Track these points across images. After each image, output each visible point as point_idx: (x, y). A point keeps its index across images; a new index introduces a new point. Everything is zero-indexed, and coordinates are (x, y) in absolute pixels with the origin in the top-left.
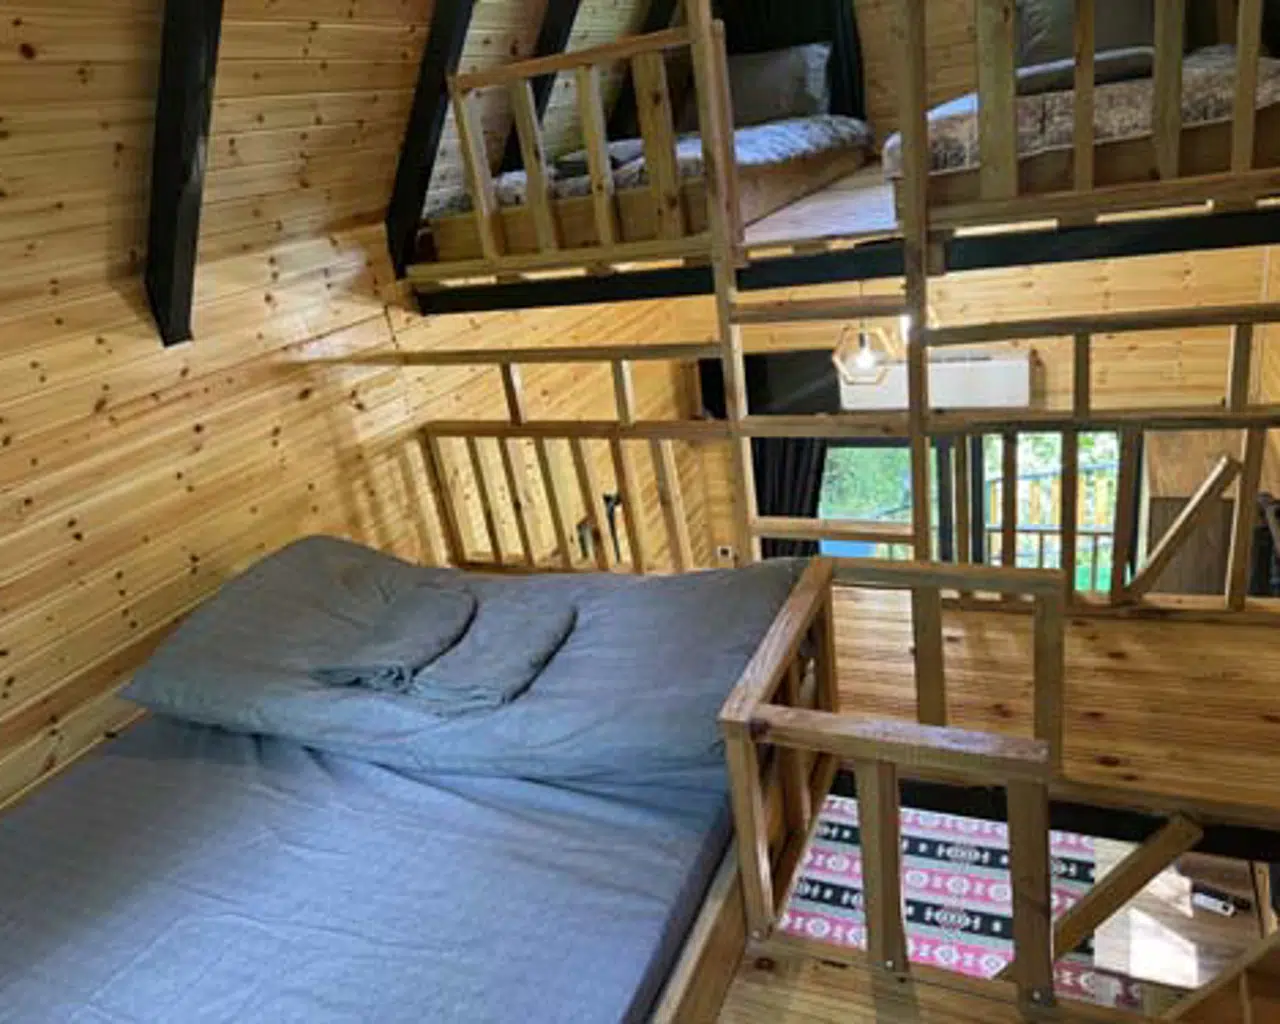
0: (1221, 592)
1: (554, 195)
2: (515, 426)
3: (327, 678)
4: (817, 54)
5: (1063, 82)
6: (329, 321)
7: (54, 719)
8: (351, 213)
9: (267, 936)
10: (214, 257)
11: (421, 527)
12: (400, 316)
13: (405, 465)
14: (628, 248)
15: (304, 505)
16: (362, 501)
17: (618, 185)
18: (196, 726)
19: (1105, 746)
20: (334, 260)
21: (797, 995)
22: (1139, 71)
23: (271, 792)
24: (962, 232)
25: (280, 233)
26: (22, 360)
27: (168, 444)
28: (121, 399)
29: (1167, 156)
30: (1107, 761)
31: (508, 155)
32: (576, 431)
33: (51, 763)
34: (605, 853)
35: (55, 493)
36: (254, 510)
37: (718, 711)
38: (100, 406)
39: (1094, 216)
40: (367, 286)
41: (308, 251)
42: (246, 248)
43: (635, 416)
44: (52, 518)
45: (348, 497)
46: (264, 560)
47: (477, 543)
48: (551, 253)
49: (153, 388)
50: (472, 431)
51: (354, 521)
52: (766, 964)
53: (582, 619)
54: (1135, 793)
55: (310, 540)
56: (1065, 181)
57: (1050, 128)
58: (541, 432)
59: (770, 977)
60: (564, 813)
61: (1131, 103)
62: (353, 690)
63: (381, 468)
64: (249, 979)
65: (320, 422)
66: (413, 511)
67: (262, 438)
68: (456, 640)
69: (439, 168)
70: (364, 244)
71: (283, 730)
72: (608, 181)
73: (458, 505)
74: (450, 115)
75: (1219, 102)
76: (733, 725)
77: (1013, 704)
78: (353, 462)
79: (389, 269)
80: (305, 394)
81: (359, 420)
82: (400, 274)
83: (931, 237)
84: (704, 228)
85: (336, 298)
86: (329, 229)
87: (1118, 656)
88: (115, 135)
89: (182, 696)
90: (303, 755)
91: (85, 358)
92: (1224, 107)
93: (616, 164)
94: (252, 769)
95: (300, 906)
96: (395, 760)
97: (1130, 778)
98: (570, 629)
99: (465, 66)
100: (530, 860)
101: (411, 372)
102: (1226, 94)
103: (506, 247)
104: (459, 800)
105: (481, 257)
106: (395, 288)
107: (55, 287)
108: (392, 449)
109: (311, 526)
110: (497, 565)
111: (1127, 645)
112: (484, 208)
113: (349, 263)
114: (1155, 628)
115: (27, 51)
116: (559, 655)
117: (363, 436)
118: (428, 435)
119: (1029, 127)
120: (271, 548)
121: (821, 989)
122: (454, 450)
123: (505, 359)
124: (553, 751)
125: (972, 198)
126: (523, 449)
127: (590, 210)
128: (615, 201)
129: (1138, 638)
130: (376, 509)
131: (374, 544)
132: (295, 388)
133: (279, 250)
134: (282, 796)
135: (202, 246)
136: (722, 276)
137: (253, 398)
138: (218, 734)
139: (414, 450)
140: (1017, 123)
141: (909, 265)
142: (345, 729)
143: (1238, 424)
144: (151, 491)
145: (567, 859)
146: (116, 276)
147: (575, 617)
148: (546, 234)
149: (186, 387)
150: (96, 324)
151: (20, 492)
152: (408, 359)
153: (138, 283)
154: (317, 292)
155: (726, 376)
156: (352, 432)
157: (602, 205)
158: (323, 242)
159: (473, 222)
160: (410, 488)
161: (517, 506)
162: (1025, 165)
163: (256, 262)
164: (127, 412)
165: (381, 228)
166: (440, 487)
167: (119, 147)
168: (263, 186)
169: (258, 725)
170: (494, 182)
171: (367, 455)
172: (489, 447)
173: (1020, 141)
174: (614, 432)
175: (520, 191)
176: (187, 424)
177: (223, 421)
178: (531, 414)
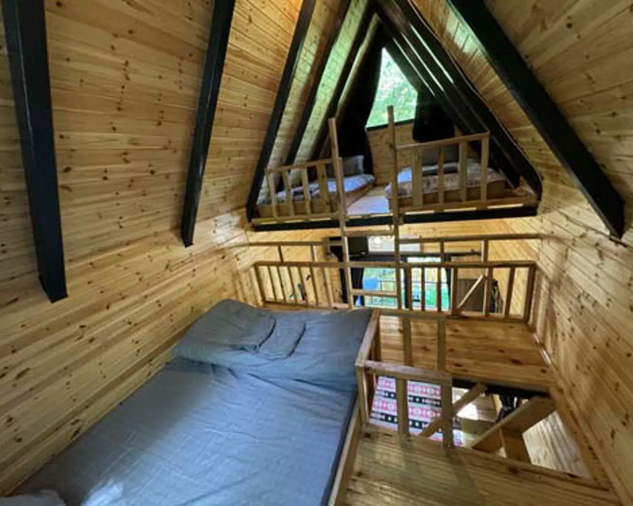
0: (481, 310)
1: (294, 200)
2: (282, 263)
3: (234, 348)
4: (360, 158)
5: (434, 173)
6: (230, 236)
7: (151, 360)
8: (237, 206)
9: (221, 436)
10: (200, 221)
11: (254, 292)
12: (249, 233)
13: (250, 275)
14: (314, 215)
15: (223, 289)
16: (238, 287)
17: (312, 198)
18: (193, 362)
19: (457, 361)
20: (231, 219)
21: (378, 446)
22: (453, 171)
23: (218, 383)
24: (408, 213)
25: (218, 213)
26: (145, 256)
27: (186, 276)
28: (173, 264)
29: (463, 195)
30: (457, 365)
31: (280, 187)
32: (299, 265)
33: (150, 373)
34: (321, 405)
35: (153, 293)
36: (209, 292)
37: (354, 362)
38: (167, 267)
39: (443, 210)
40: (241, 226)
41: (226, 217)
42: (208, 218)
43: (316, 260)
44: (152, 301)
45: (235, 285)
46: (212, 308)
47: (270, 295)
48: (293, 216)
49: (181, 260)
50: (269, 264)
51: (236, 292)
52: (368, 435)
53: (308, 326)
54: (467, 376)
55: (224, 301)
56: (435, 201)
57: (431, 187)
58: (289, 265)
59: (369, 440)
60: (307, 391)
61: (452, 180)
62: (241, 351)
63: (243, 276)
64: (216, 452)
65: (227, 264)
66: (252, 288)
67: (212, 271)
68: (271, 334)
69: (262, 191)
70: (240, 214)
71: (222, 363)
72: (309, 197)
73: (264, 286)
74: (265, 178)
75: (476, 181)
76: (359, 368)
77: (429, 346)
78: (236, 275)
79: (246, 219)
80: (223, 257)
81: (238, 263)
82: (250, 221)
83: (400, 215)
84: (337, 210)
85: (234, 230)
86: (231, 211)
87: (456, 331)
88: (176, 192)
89: (190, 352)
90: (227, 372)
91: (164, 253)
92: (477, 182)
93: (311, 192)
94: (211, 375)
95: (230, 424)
96: (254, 373)
97: (465, 371)
98: (304, 330)
99: (269, 167)
100: (299, 407)
101: (252, 248)
102: (478, 178)
103: (280, 215)
104: (275, 387)
105: (272, 217)
106: (248, 225)
107: (156, 234)
108: (246, 271)
109: (225, 296)
110: (275, 302)
111: (458, 328)
112: (274, 203)
113: (236, 219)
114: (465, 322)
115: (152, 172)
116: (303, 339)
117: (239, 267)
118: (256, 266)
119: (425, 185)
120: (214, 304)
121: (385, 443)
122: (264, 270)
123: (279, 245)
124: (305, 372)
125: (411, 205)
126: (284, 269)
127: (304, 205)
128: (312, 204)
129: (461, 325)
130: (242, 288)
131: (241, 300)
132: (220, 256)
133: (217, 218)
134: (222, 386)
135: (198, 219)
136: (342, 223)
137: (209, 260)
138: (201, 364)
139: (252, 270)
140: (423, 185)
141: (394, 222)
142: (240, 364)
143: (485, 267)
144: (181, 290)
145: (309, 407)
146: (172, 229)
147: (305, 325)
148: (292, 211)
149: (192, 259)
150: (167, 244)
151: (144, 294)
152: (251, 244)
153: (178, 231)
154: (227, 228)
155: (343, 251)
156: (236, 267)
157: (308, 204)
158: (229, 215)
159: (271, 208)
160: (251, 282)
161: (282, 286)
162: (425, 196)
163: (211, 222)
164: (174, 268)
165: (244, 210)
166: (259, 280)
167: (176, 195)
168: (214, 201)
169: (213, 361)
170: (276, 196)
171: (240, 273)
172: (274, 269)
173: (423, 189)
174: (311, 265)
175: (284, 199)
176: (191, 269)
177: (201, 268)
178: (286, 260)
